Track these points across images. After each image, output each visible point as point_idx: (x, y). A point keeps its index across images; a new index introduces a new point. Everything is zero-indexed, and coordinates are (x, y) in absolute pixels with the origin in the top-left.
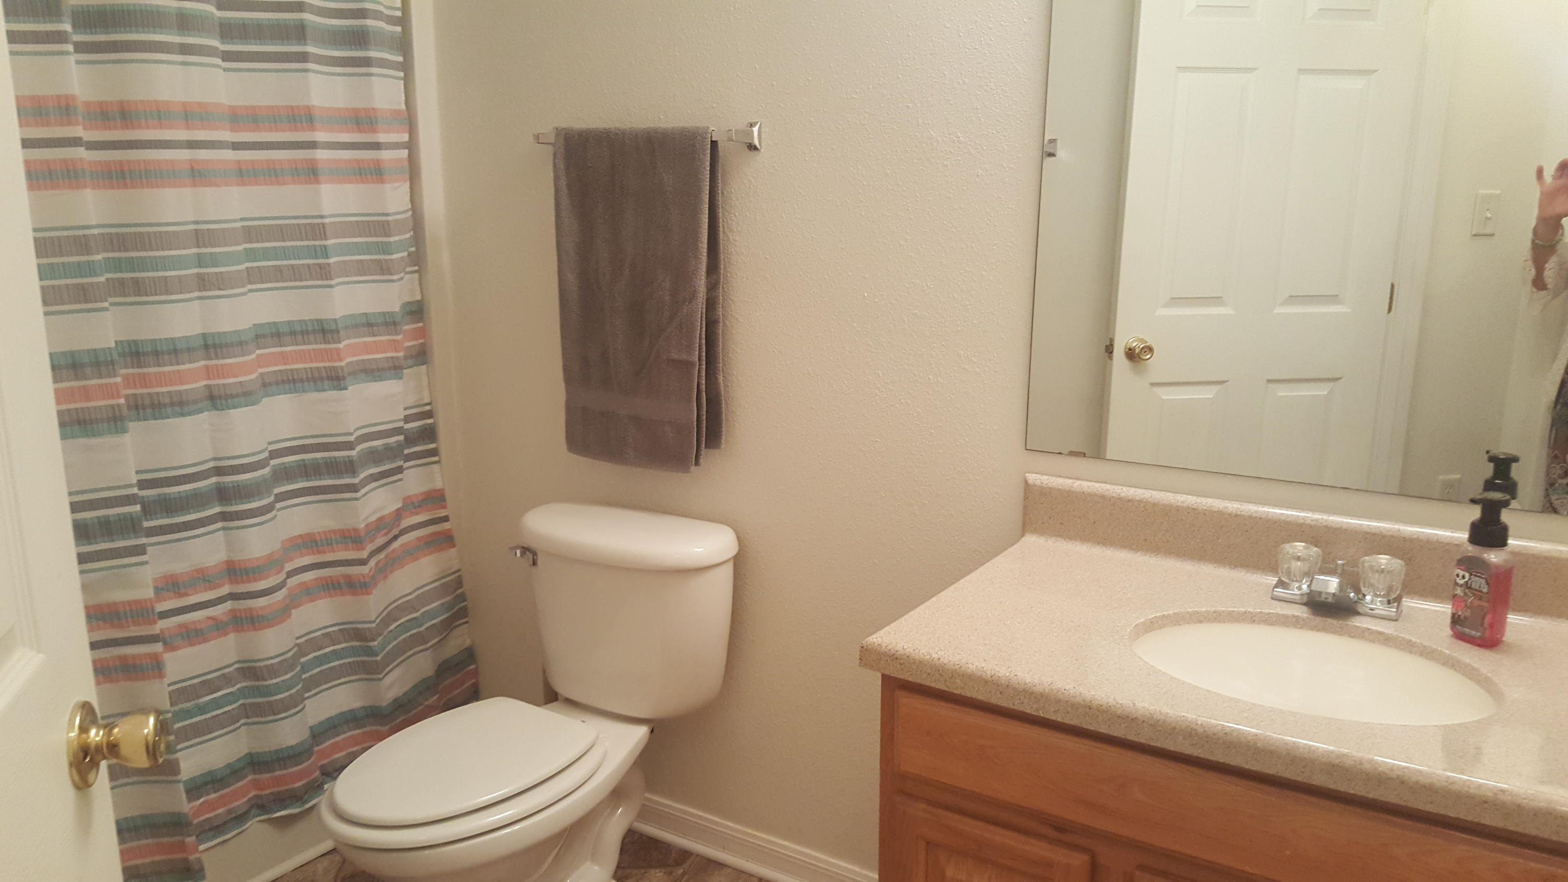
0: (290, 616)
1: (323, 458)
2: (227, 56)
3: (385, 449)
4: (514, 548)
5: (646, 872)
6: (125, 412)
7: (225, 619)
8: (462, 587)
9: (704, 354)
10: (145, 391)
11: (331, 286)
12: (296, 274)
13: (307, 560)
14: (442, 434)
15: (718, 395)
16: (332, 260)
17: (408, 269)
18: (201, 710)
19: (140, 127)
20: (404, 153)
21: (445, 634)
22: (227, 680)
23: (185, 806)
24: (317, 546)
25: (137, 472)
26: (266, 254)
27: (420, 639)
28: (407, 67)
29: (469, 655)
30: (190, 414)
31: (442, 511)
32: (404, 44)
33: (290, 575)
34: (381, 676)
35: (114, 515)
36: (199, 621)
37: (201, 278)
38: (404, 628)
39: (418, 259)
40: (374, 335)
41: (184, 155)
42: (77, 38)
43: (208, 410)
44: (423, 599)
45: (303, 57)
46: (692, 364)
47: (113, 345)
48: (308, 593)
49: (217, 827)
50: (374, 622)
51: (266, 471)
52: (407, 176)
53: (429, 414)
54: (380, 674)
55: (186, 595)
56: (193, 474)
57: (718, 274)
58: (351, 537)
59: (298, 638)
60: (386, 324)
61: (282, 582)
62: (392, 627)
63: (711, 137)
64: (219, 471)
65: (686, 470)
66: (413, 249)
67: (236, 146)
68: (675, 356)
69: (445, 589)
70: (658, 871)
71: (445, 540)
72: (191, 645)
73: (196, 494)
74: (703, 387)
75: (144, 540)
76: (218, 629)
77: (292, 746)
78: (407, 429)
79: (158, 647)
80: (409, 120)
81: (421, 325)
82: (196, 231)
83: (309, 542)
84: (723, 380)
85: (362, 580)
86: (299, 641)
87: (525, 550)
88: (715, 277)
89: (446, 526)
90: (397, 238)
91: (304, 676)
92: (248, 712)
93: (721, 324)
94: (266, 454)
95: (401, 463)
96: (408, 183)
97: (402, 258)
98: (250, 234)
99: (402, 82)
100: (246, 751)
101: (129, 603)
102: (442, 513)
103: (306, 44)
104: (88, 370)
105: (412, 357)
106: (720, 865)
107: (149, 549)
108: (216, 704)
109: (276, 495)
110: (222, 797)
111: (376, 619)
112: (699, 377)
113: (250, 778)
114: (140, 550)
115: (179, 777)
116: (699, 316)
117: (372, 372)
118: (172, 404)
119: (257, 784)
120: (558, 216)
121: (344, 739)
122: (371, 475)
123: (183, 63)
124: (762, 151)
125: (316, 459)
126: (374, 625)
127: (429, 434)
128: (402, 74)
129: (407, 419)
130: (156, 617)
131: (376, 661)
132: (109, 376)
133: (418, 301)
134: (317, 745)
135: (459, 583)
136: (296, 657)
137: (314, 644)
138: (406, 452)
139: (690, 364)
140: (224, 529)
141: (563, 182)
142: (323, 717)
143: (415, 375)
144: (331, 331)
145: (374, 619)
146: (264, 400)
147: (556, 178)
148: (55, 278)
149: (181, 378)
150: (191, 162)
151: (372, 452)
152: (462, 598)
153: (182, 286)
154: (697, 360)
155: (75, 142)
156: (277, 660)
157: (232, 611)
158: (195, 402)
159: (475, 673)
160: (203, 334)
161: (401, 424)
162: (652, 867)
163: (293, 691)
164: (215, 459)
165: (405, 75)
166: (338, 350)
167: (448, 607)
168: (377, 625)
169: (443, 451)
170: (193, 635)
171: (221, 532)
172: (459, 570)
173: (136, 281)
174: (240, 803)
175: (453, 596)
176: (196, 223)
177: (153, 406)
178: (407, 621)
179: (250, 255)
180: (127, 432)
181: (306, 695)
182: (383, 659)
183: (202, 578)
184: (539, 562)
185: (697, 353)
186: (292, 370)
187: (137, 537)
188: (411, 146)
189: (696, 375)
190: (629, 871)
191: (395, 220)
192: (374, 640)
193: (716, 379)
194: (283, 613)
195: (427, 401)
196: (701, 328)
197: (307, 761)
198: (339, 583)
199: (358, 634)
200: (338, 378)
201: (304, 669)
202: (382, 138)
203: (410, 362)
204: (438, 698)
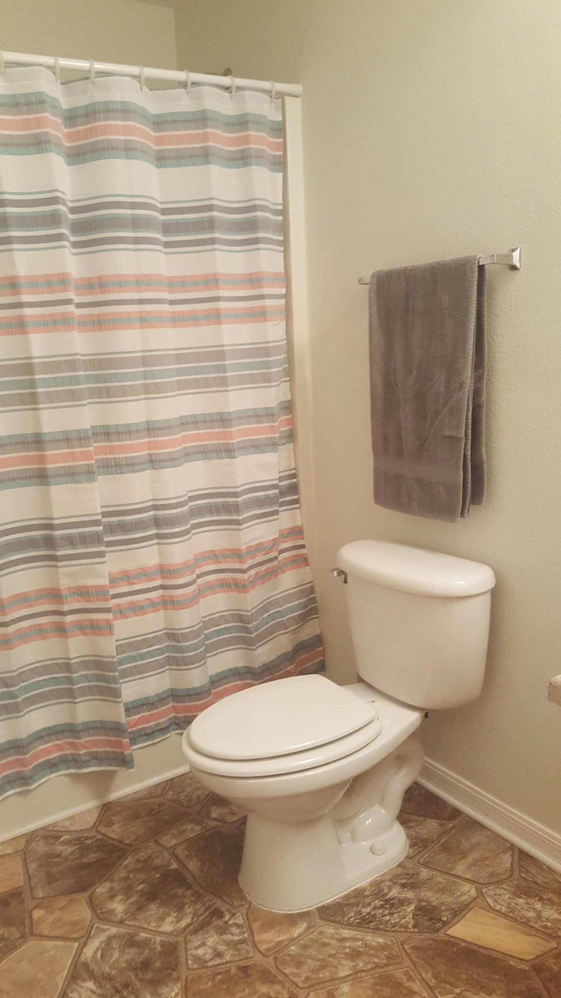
0: (198, 602)
1: (221, 502)
2: (167, 245)
3: (265, 498)
4: (335, 570)
5: (425, 821)
6: (95, 469)
7: (157, 601)
8: (314, 593)
9: (470, 431)
10: (111, 456)
11: (227, 391)
12: (207, 383)
13: (211, 567)
14: (303, 488)
15: (482, 463)
16: (228, 374)
17: (282, 379)
18: (142, 657)
19: (109, 292)
20: (282, 302)
21: (300, 624)
22: (157, 640)
23: (123, 718)
24: (217, 558)
25: (102, 507)
26: (189, 371)
27: (282, 625)
28: (285, 244)
29: (318, 641)
30: (137, 471)
31: (301, 541)
32: (284, 228)
33: (199, 576)
34: (254, 648)
35: (88, 532)
36: (141, 601)
37: (145, 386)
38: (273, 617)
39: (289, 373)
40: (260, 423)
41: (136, 308)
42: (73, 239)
43: (150, 469)
44: (286, 599)
45: (213, 241)
46: (460, 439)
47: (89, 427)
48: (211, 588)
49: (149, 734)
50: (250, 611)
51: (185, 508)
52: (284, 317)
53: (294, 476)
54: (253, 646)
55: (133, 584)
56: (139, 508)
57: (483, 369)
58: (237, 554)
59: (203, 617)
60: (267, 415)
61: (194, 580)
62: (265, 616)
63: (478, 262)
64: (155, 508)
65: (453, 520)
66: (287, 366)
67: (172, 302)
68: (447, 432)
69: (302, 594)
70: (434, 821)
71: (303, 561)
72: (136, 615)
73: (140, 521)
74: (469, 457)
75: (103, 549)
76: (153, 607)
77: (196, 688)
78: (281, 486)
79: (110, 616)
80: (286, 279)
81: (290, 416)
82: (143, 357)
83: (213, 556)
84: (486, 451)
85: (243, 583)
86: (204, 619)
87: (341, 573)
88: (480, 371)
89: (303, 551)
90: (275, 358)
91: (206, 643)
92: (171, 661)
93: (485, 408)
94: (186, 498)
95: (277, 508)
96: (284, 322)
97: (279, 371)
98: (180, 358)
99: (282, 254)
100: (169, 687)
101: (95, 587)
102: (301, 542)
103: (214, 233)
104: (75, 443)
105: (285, 438)
106: (483, 827)
107: (107, 555)
108: (150, 654)
109: (192, 524)
110: (151, 715)
111: (252, 609)
112: (465, 449)
113: (171, 704)
114: (102, 554)
115: (120, 700)
116: (466, 402)
117: (257, 447)
118: (128, 465)
119: (175, 709)
120: (371, 335)
121: (232, 686)
122: (255, 515)
123: (136, 250)
124: (521, 269)
125: (217, 502)
126: (250, 613)
127: (294, 489)
128: (282, 249)
129: (281, 479)
130: (110, 597)
131: (251, 637)
132: (87, 446)
133: (289, 401)
134: (215, 689)
135: (312, 590)
136: (201, 629)
137: (214, 622)
138: (281, 500)
139: (458, 439)
140: (158, 544)
141: (375, 310)
142: (218, 670)
143: (286, 450)
144: (227, 420)
145: (250, 609)
146: (186, 464)
147: (371, 307)
148: (57, 387)
149: (132, 448)
150: (141, 313)
151: (256, 500)
152: (313, 600)
153: (133, 391)
154: (464, 435)
155: (69, 302)
156: (188, 630)
157: (163, 596)
158: (141, 464)
159: (323, 653)
160: (147, 421)
161: (276, 482)
162: (431, 818)
163: (197, 652)
164: (153, 500)
165: (285, 249)
166: (231, 433)
167: (305, 605)
168: (252, 614)
169: (303, 501)
170: (138, 610)
171: (156, 546)
172: (312, 582)
173: (107, 388)
174: (164, 720)
175: (307, 599)
176: (143, 351)
177: (116, 465)
178: (274, 613)
179: (180, 372)
180: (96, 481)
181: (208, 655)
182: (256, 636)
183: (144, 573)
184: (349, 581)
185: (464, 430)
186: (203, 445)
187: (100, 546)
188: (287, 296)
189: (463, 447)
190: (412, 817)
191: (274, 346)
192: (250, 624)
193: (480, 450)
194: (193, 600)
195: (293, 466)
196: (468, 411)
197: (206, 698)
198: (230, 584)
199: (240, 618)
200: (230, 451)
201: (207, 637)
202: (266, 291)
203: (284, 441)
204: (295, 667)
